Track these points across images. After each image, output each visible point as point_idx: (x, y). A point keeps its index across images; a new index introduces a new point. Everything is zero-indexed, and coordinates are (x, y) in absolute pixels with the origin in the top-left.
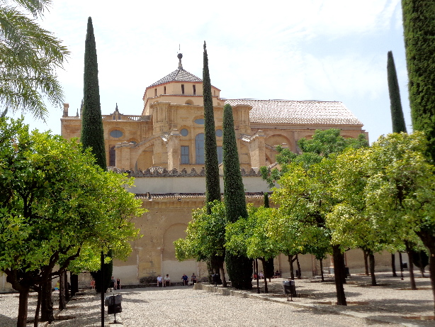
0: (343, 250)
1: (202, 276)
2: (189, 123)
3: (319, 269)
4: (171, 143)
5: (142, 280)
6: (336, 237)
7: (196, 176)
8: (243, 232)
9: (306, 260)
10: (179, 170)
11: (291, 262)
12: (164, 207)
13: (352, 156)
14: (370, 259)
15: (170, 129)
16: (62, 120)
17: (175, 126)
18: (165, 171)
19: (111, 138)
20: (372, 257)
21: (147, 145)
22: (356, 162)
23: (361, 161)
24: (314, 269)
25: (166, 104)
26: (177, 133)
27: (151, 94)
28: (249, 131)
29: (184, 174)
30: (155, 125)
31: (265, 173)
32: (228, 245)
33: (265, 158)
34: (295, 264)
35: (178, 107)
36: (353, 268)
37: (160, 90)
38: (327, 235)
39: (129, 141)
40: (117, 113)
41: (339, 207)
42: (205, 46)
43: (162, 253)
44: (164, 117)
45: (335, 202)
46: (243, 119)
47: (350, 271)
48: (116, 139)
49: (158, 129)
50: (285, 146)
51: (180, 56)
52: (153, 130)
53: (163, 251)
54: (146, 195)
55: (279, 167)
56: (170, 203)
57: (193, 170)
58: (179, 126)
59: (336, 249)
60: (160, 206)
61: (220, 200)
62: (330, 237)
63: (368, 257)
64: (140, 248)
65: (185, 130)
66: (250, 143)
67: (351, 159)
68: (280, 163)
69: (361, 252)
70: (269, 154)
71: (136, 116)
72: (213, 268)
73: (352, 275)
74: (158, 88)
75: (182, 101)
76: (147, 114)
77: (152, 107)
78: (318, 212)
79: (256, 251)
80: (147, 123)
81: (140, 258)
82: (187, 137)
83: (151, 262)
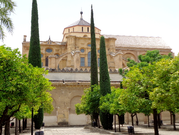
0: (158, 112)
1: (89, 123)
2: (85, 46)
3: (147, 120)
4: (76, 56)
5: (59, 124)
6: (154, 105)
7: (87, 72)
8: (109, 101)
9: (141, 116)
10: (79, 69)
11: (132, 116)
12: (71, 87)
13: (164, 63)
14: (173, 116)
15: (75, 48)
16: (23, 43)
17: (78, 47)
18: (72, 70)
19: (47, 53)
20: (174, 116)
21: (64, 56)
22: (166, 66)
23: (168, 65)
24: (145, 120)
25: (74, 36)
26: (79, 51)
27: (67, 31)
28: (115, 51)
29: (81, 71)
30: (68, 47)
31: (121, 72)
32: (101, 107)
33: (122, 64)
34: (135, 118)
35: (80, 38)
36: (165, 121)
37: (71, 30)
38: (150, 103)
39: (55, 54)
40: (50, 40)
41: (156, 89)
42: (92, 7)
43: (69, 111)
44: (72, 42)
45: (155, 86)
46: (112, 45)
47: (163, 122)
48: (49, 53)
49: (69, 49)
50: (132, 59)
51: (82, 13)
52: (67, 49)
53: (70, 109)
54: (62, 81)
55: (129, 69)
56: (74, 85)
57: (86, 69)
58: (80, 48)
59: (155, 111)
60: (69, 87)
61: (98, 84)
62: (151, 104)
63: (172, 116)
64: (58, 108)
65: (83, 50)
66: (115, 57)
67: (163, 64)
68: (129, 67)
69: (169, 113)
70: (124, 62)
71: (59, 42)
72: (94, 118)
73: (164, 124)
74: (70, 29)
75: (82, 35)
76: (65, 41)
77: (67, 37)
78: (146, 92)
79: (114, 111)
80: (64, 46)
81: (58, 112)
82: (84, 53)
83: (64, 115)
